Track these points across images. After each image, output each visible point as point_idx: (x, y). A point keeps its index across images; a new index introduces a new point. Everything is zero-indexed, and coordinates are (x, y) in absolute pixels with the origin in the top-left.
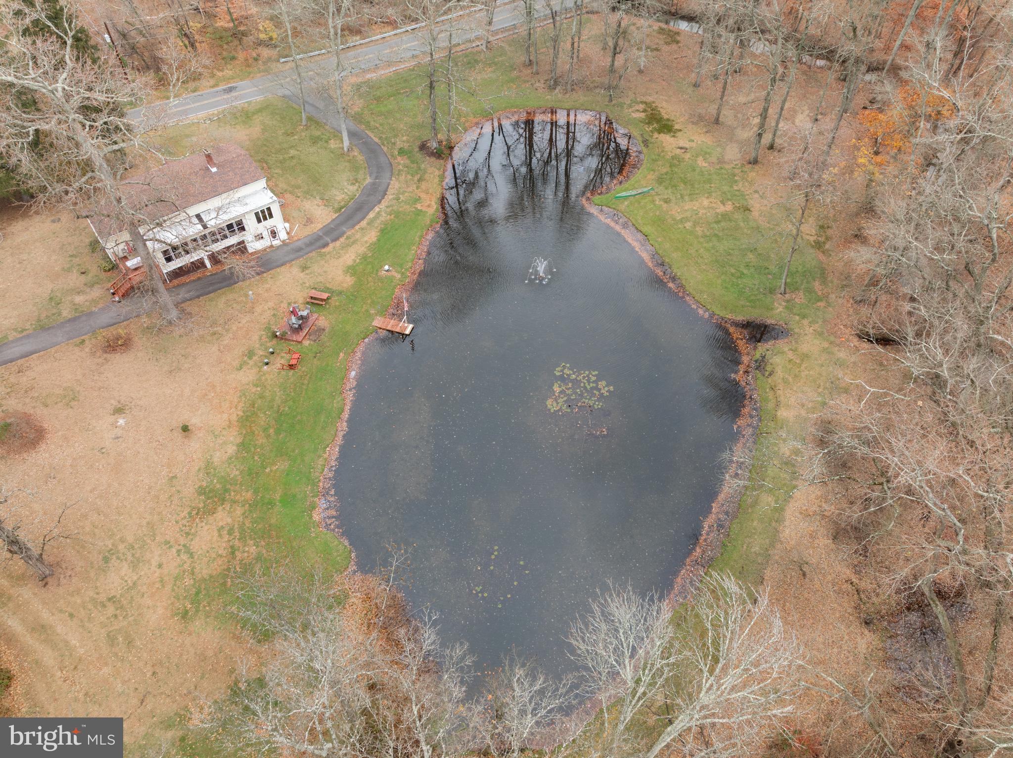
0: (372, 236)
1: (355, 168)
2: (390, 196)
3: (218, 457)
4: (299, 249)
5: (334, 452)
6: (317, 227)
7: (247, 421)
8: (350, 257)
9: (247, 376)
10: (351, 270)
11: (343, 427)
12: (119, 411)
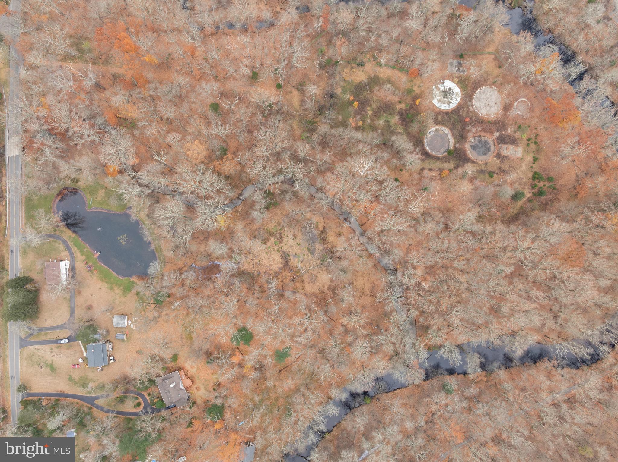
0: (76, 248)
1: (55, 242)
2: (67, 240)
3: (106, 286)
4: (73, 261)
5: (114, 273)
6: (69, 256)
7: (102, 281)
8: (79, 254)
9: (95, 278)
10: (82, 255)
11: (110, 270)
12: (92, 295)
